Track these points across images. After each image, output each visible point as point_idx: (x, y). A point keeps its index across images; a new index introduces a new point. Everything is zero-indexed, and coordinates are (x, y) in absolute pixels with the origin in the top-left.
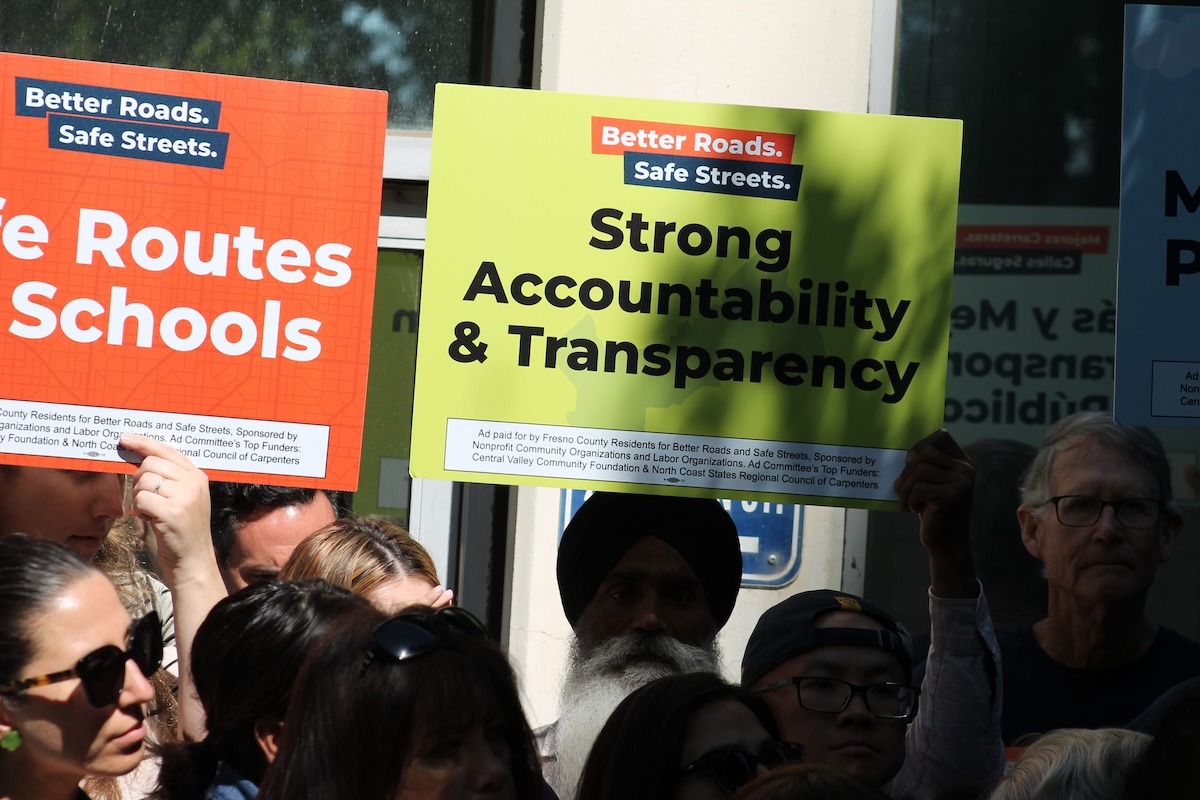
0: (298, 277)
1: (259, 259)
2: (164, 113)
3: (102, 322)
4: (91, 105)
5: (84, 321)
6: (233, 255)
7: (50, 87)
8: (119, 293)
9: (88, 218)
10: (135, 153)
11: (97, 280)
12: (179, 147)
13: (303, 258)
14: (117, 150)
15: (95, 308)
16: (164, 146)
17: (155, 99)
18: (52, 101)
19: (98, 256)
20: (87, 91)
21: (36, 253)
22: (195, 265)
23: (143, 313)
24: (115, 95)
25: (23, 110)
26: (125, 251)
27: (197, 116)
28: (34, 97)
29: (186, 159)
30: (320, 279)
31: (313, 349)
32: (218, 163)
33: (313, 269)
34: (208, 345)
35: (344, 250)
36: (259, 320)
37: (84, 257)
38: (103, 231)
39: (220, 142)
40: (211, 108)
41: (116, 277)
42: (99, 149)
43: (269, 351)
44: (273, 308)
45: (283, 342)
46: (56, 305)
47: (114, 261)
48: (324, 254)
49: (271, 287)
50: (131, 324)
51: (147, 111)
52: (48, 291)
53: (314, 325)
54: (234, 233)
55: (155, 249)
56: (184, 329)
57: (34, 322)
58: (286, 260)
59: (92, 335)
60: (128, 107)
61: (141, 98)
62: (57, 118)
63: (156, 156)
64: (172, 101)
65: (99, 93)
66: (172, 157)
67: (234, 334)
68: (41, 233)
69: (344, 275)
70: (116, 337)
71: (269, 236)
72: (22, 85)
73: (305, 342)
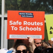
0: (39, 25)
1: (36, 24)
2: (29, 14)
3: (26, 29)
4: (24, 14)
5: (24, 29)
6: (34, 24)
7: (21, 13)
8: (27, 27)
9: (24, 22)
10: (27, 17)
11: (25, 26)
12: (30, 16)
13: (39, 23)
14: (26, 17)
15: (25, 28)
16: (29, 16)
17: (28, 13)
18: (21, 14)
20: (24, 13)
21: (21, 24)
22: (32, 25)
23: (28, 28)
24: (26, 13)
25: (19, 15)
26: (27, 24)
27: (31, 14)
28: (20, 14)
29: (31, 17)
30: (41, 25)
31: (40, 30)
32: (33, 17)
33: (40, 24)
34: (33, 30)
35: (42, 23)
36: (36, 28)
37: (24, 24)
38: (25, 23)
39: (33, 16)
40: (32, 14)
42: (25, 17)
43: (37, 30)
44: (37, 27)
45: (38, 30)
46: (22, 28)
47: (26, 25)
48: (41, 23)
50: (28, 29)
51: (28, 14)
52: (22, 27)
53: (40, 28)
54: (34, 22)
55: (29, 24)
56: (31, 29)
57: (21, 29)
58: (38, 24)
59: (25, 30)
60: (27, 14)
61: (27, 13)
62: (22, 15)
63: (29, 17)
64: (30, 13)
65: (25, 13)
66: (30, 17)
67: (35, 29)
68: (21, 23)
69: (42, 25)
70: (27, 30)
71: (37, 22)
72: (19, 13)
73: (40, 29)
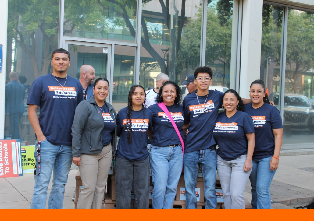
3: (7, 159)
5: (7, 160)
8: (4, 158)
15: (6, 160)
19: (2, 160)
21: (2, 164)
23: (5, 156)
34: (7, 151)
36: (5, 148)
37: (2, 161)
41: (3, 158)
44: (4, 147)
45: (6, 146)
46: (6, 162)
47: (2, 159)
49: (2, 148)
50: (6, 157)
52: (5, 163)
53: (4, 144)
56: (6, 153)
57: (7, 164)
59: (8, 159)
67: (6, 150)
70: (7, 158)
73: (6, 145)
